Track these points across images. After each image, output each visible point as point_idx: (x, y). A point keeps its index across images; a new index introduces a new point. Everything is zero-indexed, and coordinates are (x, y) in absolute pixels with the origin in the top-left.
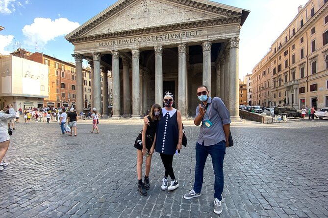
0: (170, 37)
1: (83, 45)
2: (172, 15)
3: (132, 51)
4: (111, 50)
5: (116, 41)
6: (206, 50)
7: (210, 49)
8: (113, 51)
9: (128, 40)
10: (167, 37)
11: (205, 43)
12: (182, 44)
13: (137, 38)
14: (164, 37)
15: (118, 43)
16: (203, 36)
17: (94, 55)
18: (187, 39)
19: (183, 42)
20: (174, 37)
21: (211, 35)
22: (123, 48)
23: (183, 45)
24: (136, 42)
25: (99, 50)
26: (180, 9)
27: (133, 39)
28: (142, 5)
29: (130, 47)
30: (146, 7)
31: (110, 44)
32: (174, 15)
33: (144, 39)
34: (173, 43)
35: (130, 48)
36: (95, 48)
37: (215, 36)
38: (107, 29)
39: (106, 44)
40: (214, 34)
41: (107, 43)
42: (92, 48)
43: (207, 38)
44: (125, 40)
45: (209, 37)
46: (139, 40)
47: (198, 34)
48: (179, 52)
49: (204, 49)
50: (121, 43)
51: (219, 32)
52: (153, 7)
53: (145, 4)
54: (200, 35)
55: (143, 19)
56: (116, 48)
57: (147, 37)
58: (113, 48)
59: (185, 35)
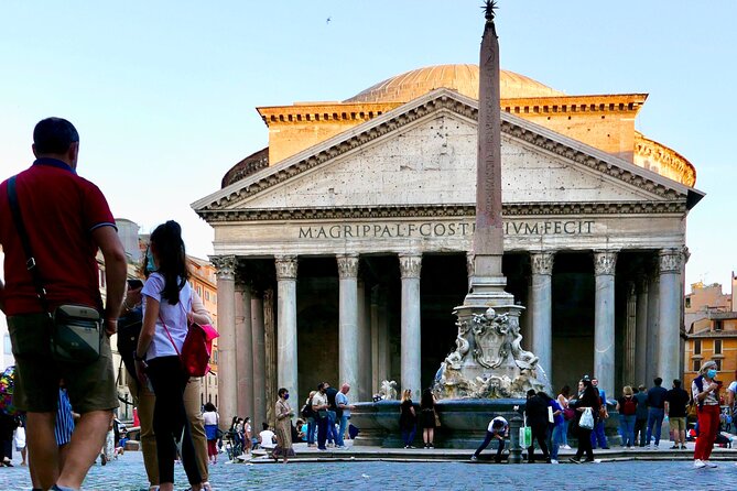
0: (512, 231)
2: (519, 172)
3: (403, 261)
4: (339, 251)
5: (354, 227)
6: (604, 274)
7: (613, 271)
8: (346, 255)
9: (390, 226)
11: (602, 255)
12: (543, 252)
13: (418, 225)
15: (361, 233)
16: (597, 236)
17: (284, 261)
18: (556, 240)
19: (545, 247)
20: (522, 231)
21: (617, 236)
22: (376, 248)
23: (546, 256)
24: (416, 234)
25: (301, 248)
26: (540, 158)
27: (406, 225)
28: (434, 132)
29: (397, 248)
30: (444, 141)
31: (335, 234)
32: (524, 173)
33: (440, 229)
34: (518, 246)
35: (395, 249)
36: (288, 242)
37: (626, 239)
38: (326, 189)
39: (322, 231)
40: (623, 235)
41: (327, 229)
42: (277, 241)
43: (607, 242)
44: (383, 225)
45: (610, 239)
46: (426, 229)
47: (584, 229)
48: (535, 271)
49: (599, 270)
50: (371, 234)
51: (634, 231)
52: (466, 144)
53: (443, 132)
54: (589, 235)
55: (436, 174)
56: (353, 247)
57: (446, 224)
58: (345, 247)
59: (552, 230)
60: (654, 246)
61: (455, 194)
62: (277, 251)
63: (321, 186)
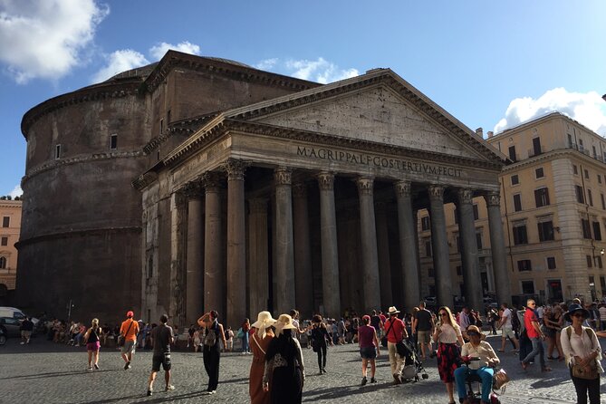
0: (423, 170)
1: (257, 140)
2: (423, 132)
4: (323, 169)
5: (334, 152)
9: (356, 155)
10: (418, 168)
12: (439, 186)
13: (373, 157)
14: (413, 166)
15: (339, 158)
16: (464, 179)
18: (445, 179)
19: (440, 183)
20: (428, 171)
21: (473, 180)
22: (348, 170)
24: (371, 164)
25: (298, 163)
26: (432, 126)
27: (365, 156)
28: (377, 96)
30: (382, 104)
31: (322, 155)
32: (425, 134)
33: (384, 162)
35: (359, 172)
36: (291, 155)
37: (477, 183)
38: (314, 121)
39: (313, 152)
41: (316, 150)
42: (283, 154)
43: (469, 184)
44: (352, 154)
46: (377, 161)
47: (457, 175)
50: (344, 159)
51: (480, 179)
52: (395, 109)
53: (382, 98)
54: (459, 178)
55: (380, 124)
56: (334, 167)
57: (388, 159)
58: (329, 166)
59: (442, 173)
60: (489, 189)
61: (392, 140)
62: (282, 161)
63: (312, 118)
